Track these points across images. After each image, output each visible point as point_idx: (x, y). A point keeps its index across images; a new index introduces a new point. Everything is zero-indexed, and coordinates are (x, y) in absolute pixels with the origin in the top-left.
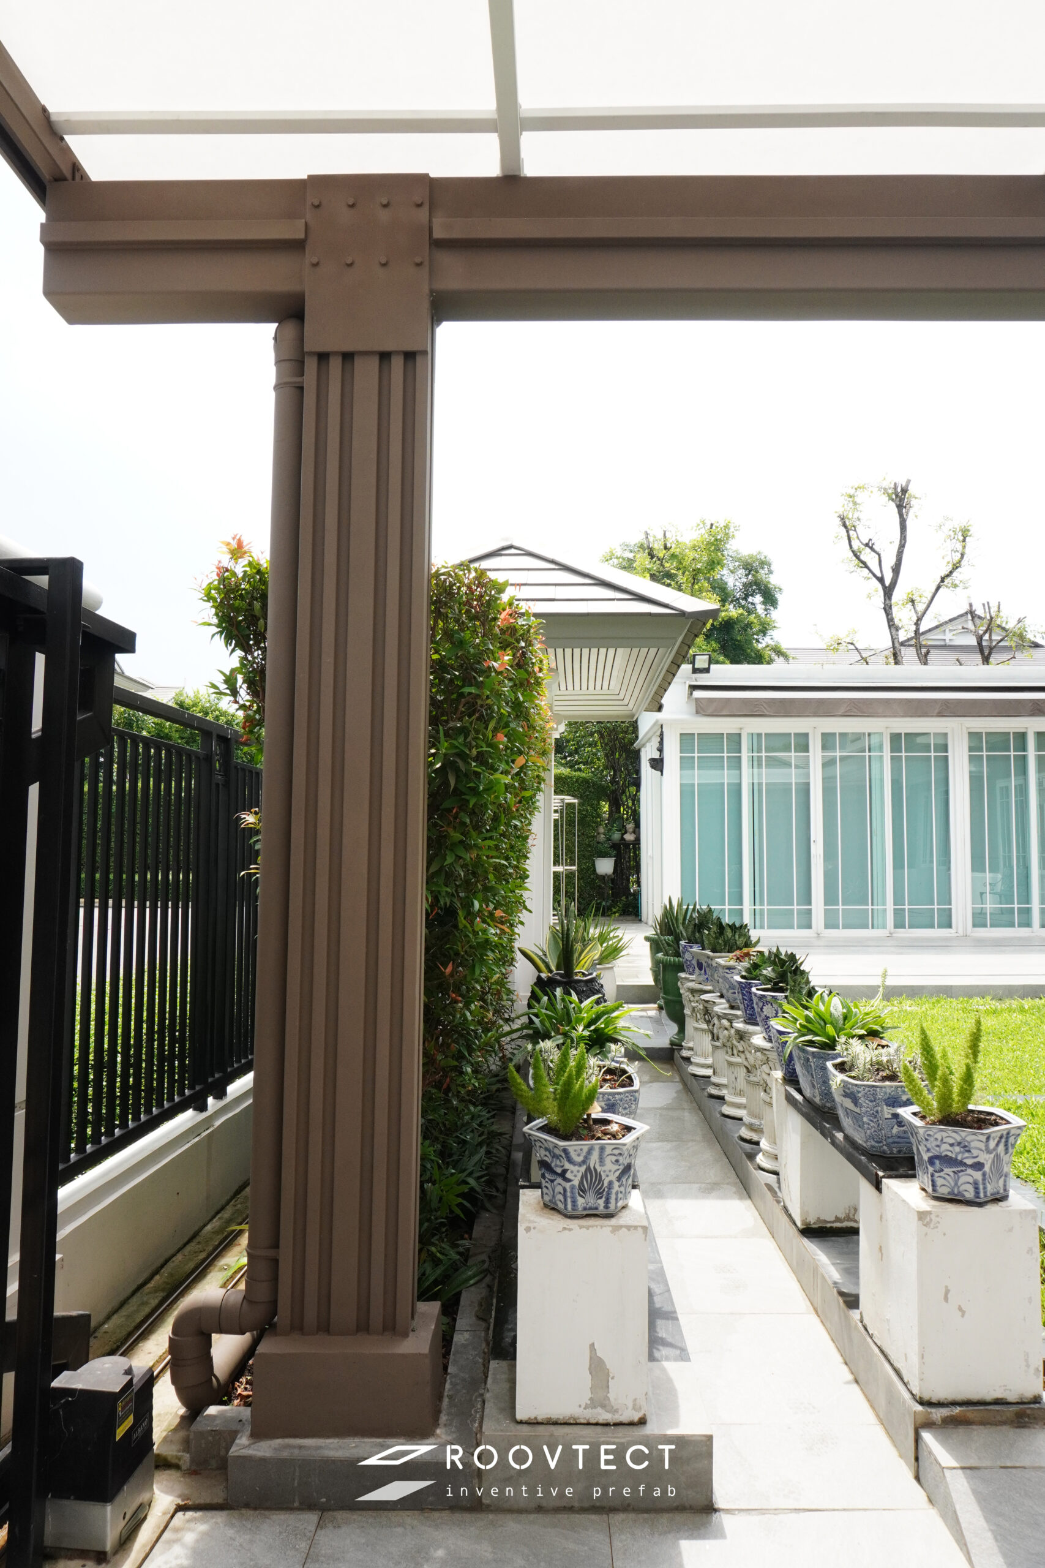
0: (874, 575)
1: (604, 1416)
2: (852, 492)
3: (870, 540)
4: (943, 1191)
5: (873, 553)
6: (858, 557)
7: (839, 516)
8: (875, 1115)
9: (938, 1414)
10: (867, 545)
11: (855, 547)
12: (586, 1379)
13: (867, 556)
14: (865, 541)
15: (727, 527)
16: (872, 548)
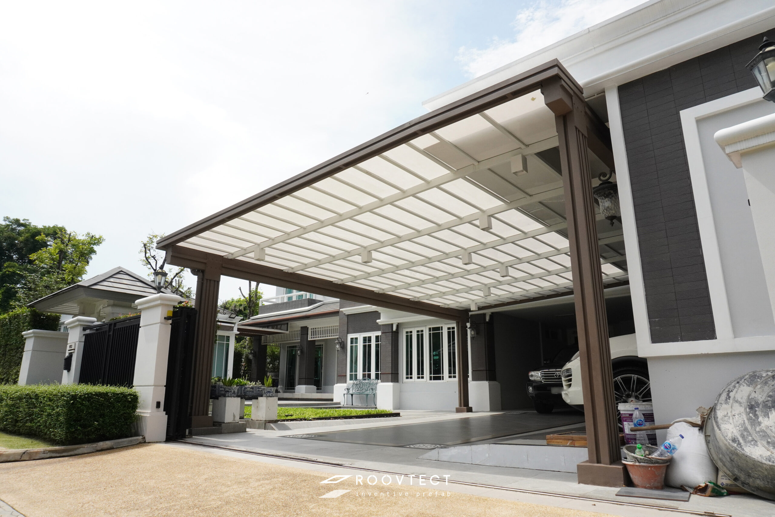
0: (153, 268)
1: (235, 422)
2: (151, 237)
3: (155, 255)
4: (268, 396)
5: (154, 260)
6: (148, 260)
7: (144, 244)
8: (256, 390)
9: (267, 422)
10: (153, 257)
11: (147, 256)
12: (232, 417)
13: (152, 261)
14: (152, 255)
15: (100, 238)
16: (154, 259)
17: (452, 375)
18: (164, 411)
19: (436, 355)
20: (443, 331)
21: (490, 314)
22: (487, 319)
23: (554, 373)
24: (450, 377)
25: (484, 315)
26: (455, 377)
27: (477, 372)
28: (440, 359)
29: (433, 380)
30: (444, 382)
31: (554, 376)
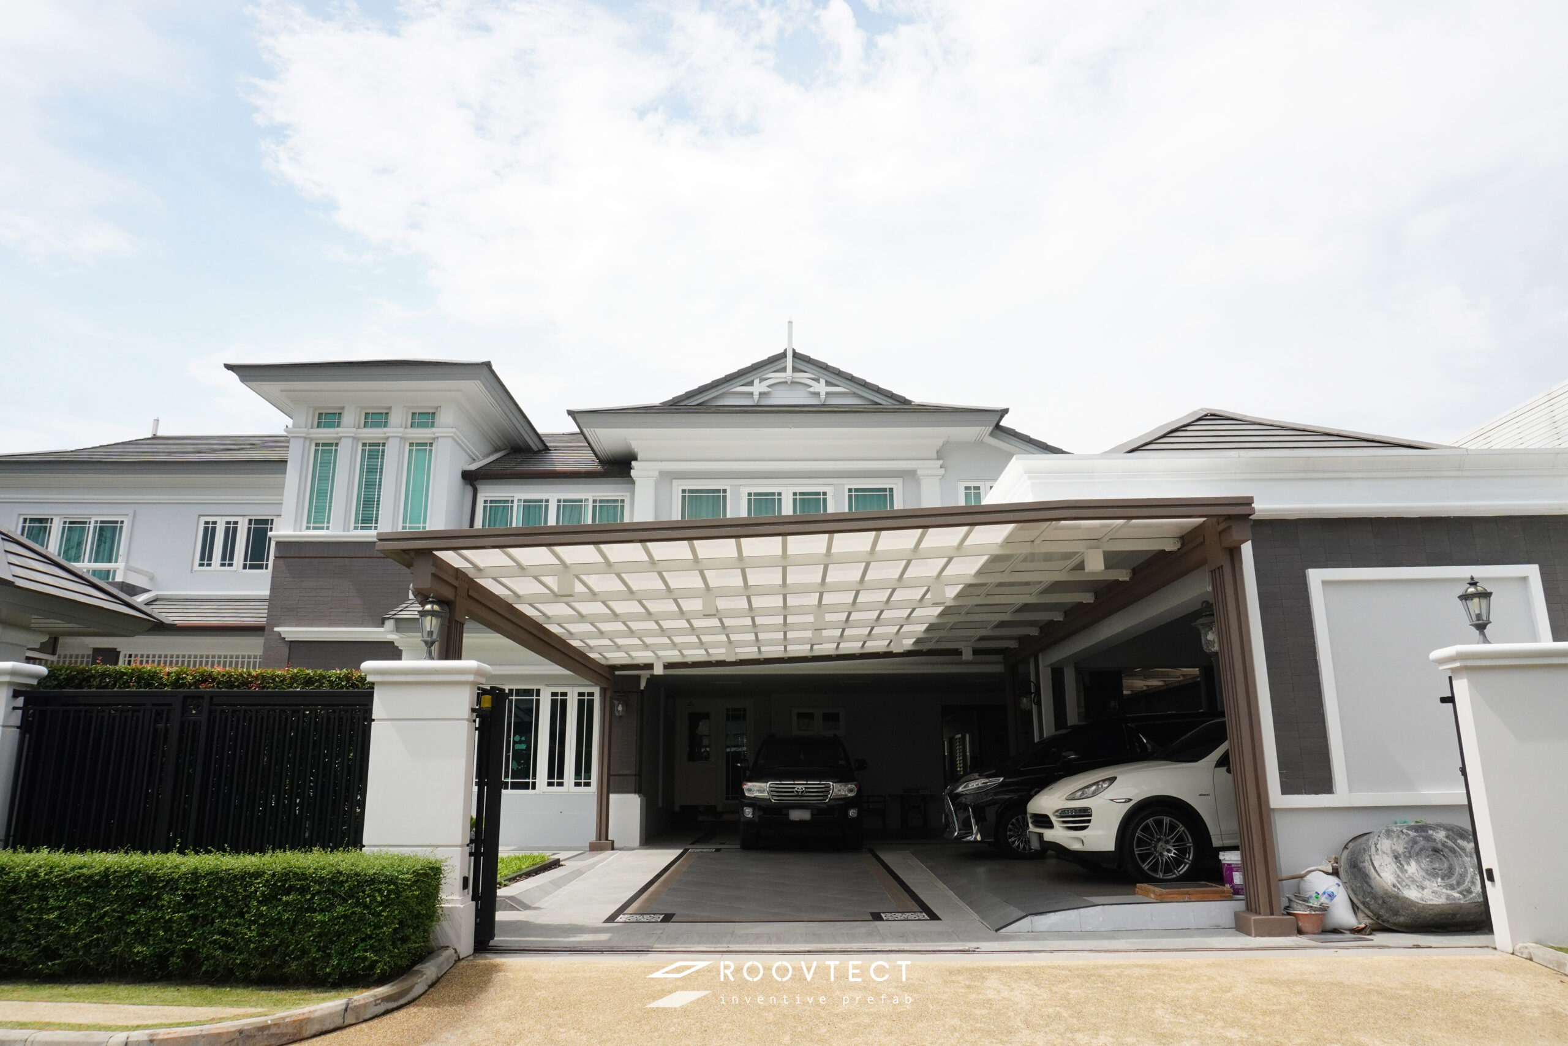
17: (556, 781)
18: (472, 900)
19: (520, 742)
20: (541, 698)
21: (649, 677)
22: (643, 685)
23: (794, 788)
24: (550, 784)
25: (638, 677)
26: (588, 784)
27: (617, 777)
28: (529, 748)
29: (511, 789)
30: (535, 794)
31: (793, 792)
